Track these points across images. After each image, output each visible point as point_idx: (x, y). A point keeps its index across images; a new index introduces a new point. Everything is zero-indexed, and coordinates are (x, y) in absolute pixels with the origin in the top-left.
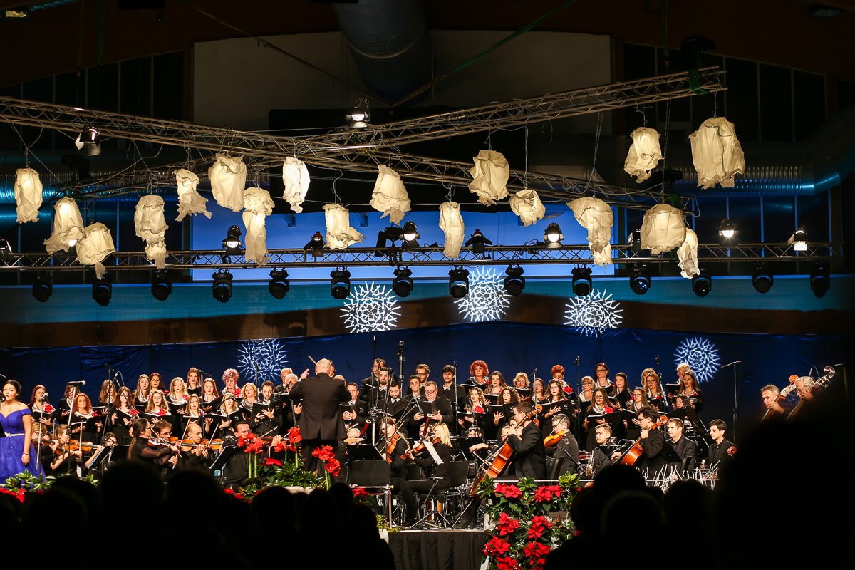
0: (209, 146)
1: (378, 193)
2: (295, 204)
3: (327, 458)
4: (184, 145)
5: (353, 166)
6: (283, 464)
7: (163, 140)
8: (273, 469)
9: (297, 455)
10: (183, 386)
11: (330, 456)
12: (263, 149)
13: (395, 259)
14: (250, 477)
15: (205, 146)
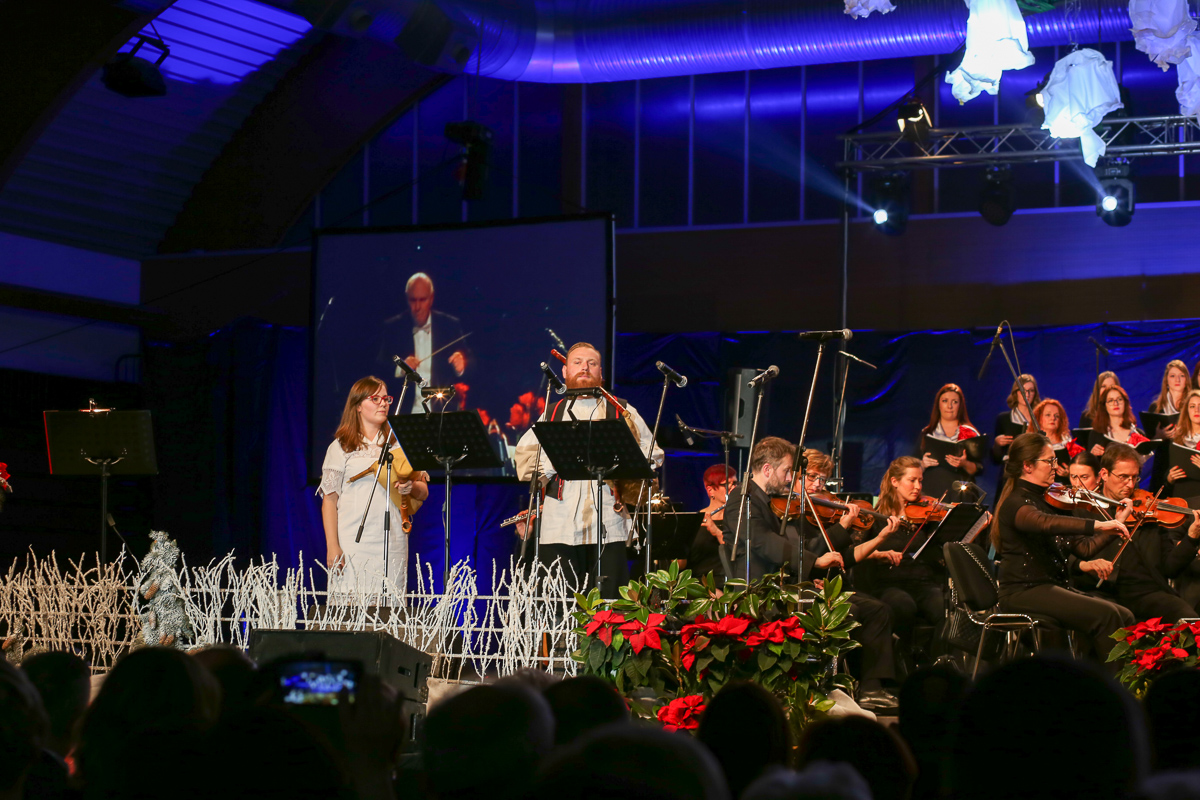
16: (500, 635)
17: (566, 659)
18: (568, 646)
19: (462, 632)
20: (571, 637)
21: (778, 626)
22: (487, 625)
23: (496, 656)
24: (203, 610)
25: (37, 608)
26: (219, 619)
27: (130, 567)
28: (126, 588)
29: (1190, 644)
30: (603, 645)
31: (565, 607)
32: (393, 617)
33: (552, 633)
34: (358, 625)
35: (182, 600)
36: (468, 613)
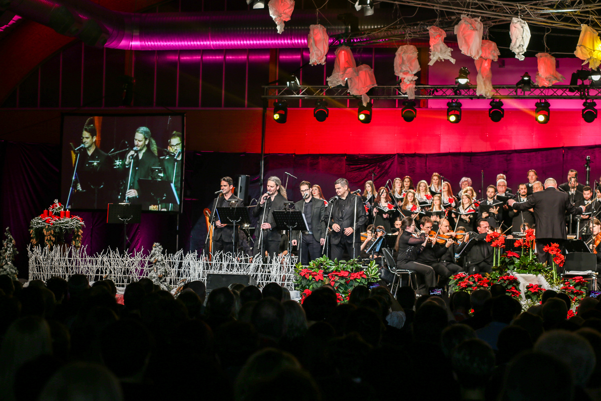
0: (454, 9)
1: (581, 45)
2: (519, 53)
3: (555, 253)
4: (435, 8)
5: (560, 25)
6: (520, 256)
7: (419, 4)
8: (512, 259)
9: (531, 250)
10: (426, 187)
11: (557, 251)
12: (493, 11)
13: (584, 94)
14: (494, 265)
15: (451, 9)
16: (270, 275)
17: (290, 283)
18: (291, 279)
19: (257, 275)
20: (292, 276)
21: (358, 274)
22: (265, 272)
25: (111, 266)
26: (177, 270)
27: (146, 253)
28: (143, 260)
29: (473, 280)
30: (306, 278)
31: (290, 267)
32: (235, 269)
33: (286, 275)
34: (223, 272)
35: (164, 264)
36: (260, 269)
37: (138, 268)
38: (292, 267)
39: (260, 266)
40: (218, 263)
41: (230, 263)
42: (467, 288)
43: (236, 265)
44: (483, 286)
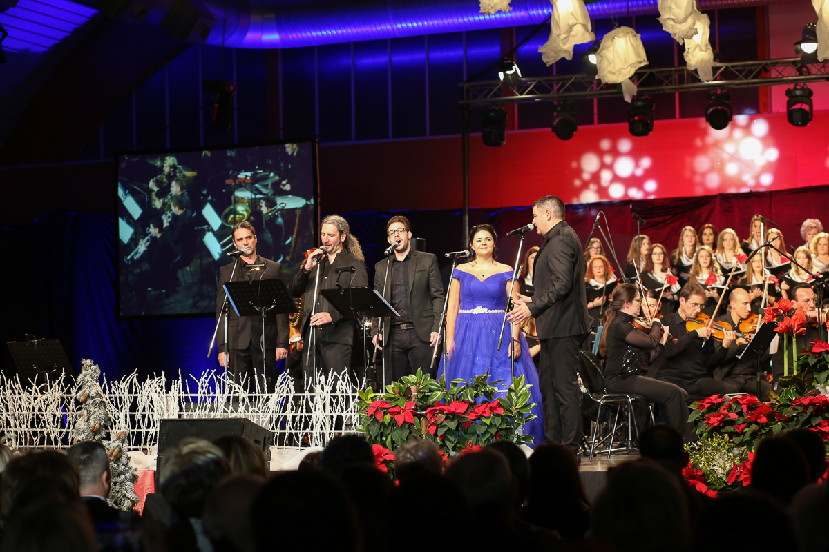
16: (310, 417)
18: (354, 423)
19: (285, 417)
20: (356, 418)
21: (487, 406)
22: (302, 412)
23: (308, 430)
24: (117, 407)
25: (7, 410)
26: (128, 413)
27: (69, 382)
28: (65, 396)
29: (739, 410)
30: (378, 421)
31: (351, 399)
32: (241, 408)
33: (344, 415)
34: (219, 414)
35: (104, 402)
36: (289, 404)
37: (57, 414)
38: (354, 398)
39: (290, 400)
40: (207, 395)
41: (232, 395)
42: (723, 428)
43: (244, 400)
44: (756, 423)
